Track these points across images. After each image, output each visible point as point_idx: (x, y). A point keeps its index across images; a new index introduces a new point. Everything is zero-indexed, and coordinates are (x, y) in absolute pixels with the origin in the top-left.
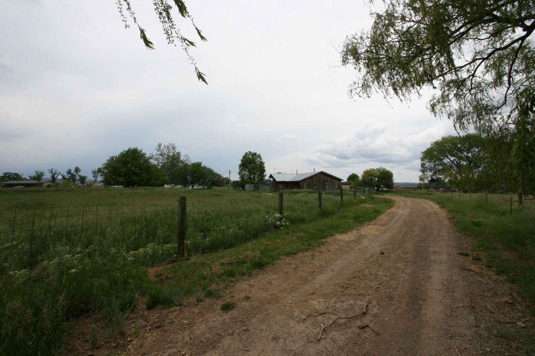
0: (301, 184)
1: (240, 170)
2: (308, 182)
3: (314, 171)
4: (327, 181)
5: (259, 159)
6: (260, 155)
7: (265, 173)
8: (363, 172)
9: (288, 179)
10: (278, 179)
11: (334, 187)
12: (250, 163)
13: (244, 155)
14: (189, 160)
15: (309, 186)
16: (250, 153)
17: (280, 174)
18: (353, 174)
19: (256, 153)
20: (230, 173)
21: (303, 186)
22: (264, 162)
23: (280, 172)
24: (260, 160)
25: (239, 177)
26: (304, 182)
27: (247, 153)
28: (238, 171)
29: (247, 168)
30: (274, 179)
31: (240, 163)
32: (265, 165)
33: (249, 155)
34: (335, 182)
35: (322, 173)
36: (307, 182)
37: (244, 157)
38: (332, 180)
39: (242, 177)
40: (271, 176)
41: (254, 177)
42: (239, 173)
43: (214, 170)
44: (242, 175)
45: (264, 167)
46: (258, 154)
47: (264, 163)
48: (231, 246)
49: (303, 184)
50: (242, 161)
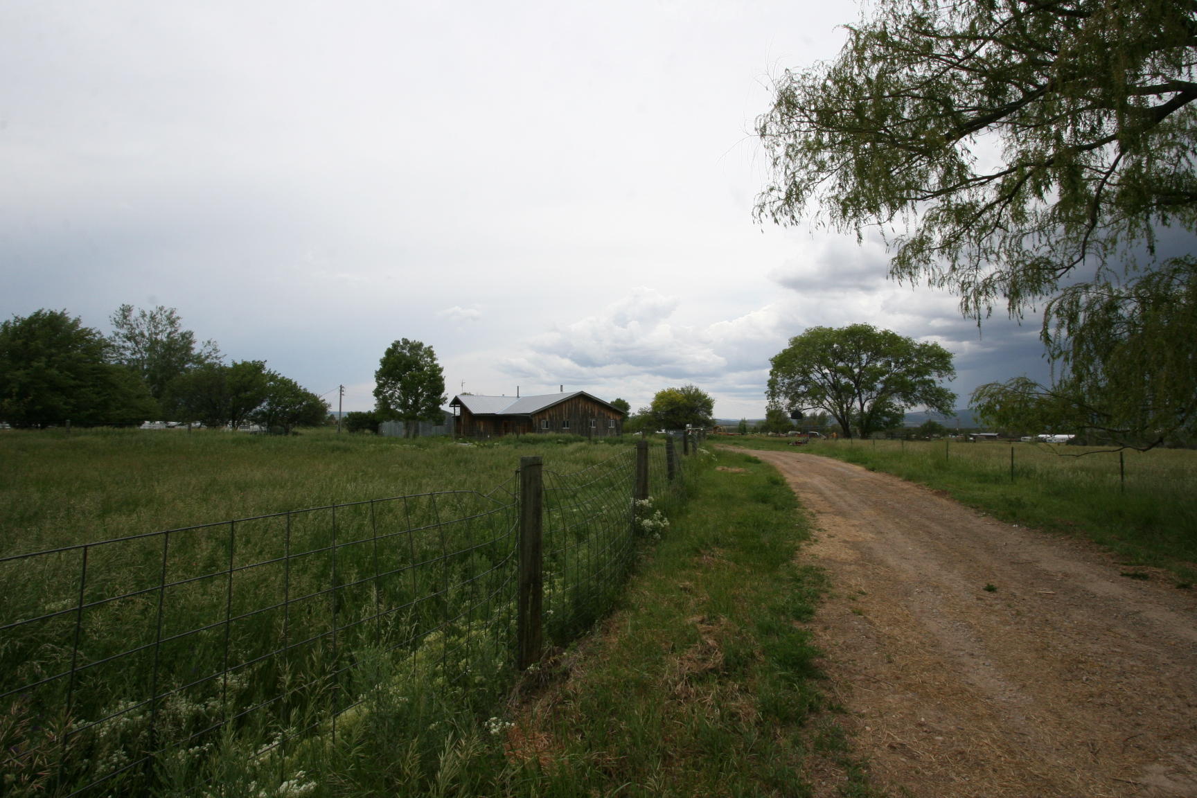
0: (535, 420)
1: (381, 386)
2: (550, 417)
3: (561, 390)
4: (593, 415)
5: (429, 360)
6: (432, 349)
7: (443, 395)
8: (654, 396)
9: (499, 410)
10: (475, 409)
11: (606, 427)
12: (408, 367)
13: (391, 347)
14: (219, 354)
15: (552, 426)
16: (406, 341)
17: (469, 397)
18: (619, 400)
19: (421, 344)
20: (341, 391)
21: (540, 425)
22: (440, 366)
23: (468, 392)
24: (432, 362)
25: (376, 402)
26: (541, 417)
27: (399, 342)
28: (374, 385)
29: (400, 379)
30: (464, 409)
31: (378, 367)
32: (443, 374)
33: (403, 348)
34: (609, 417)
35: (583, 397)
36: (547, 417)
37: (390, 353)
38: (602, 411)
39: (384, 403)
40: (456, 402)
41: (416, 402)
42: (377, 393)
43: (299, 385)
44: (385, 399)
45: (441, 379)
46: (426, 345)
47: (441, 370)
49: (540, 421)
50: (384, 362)
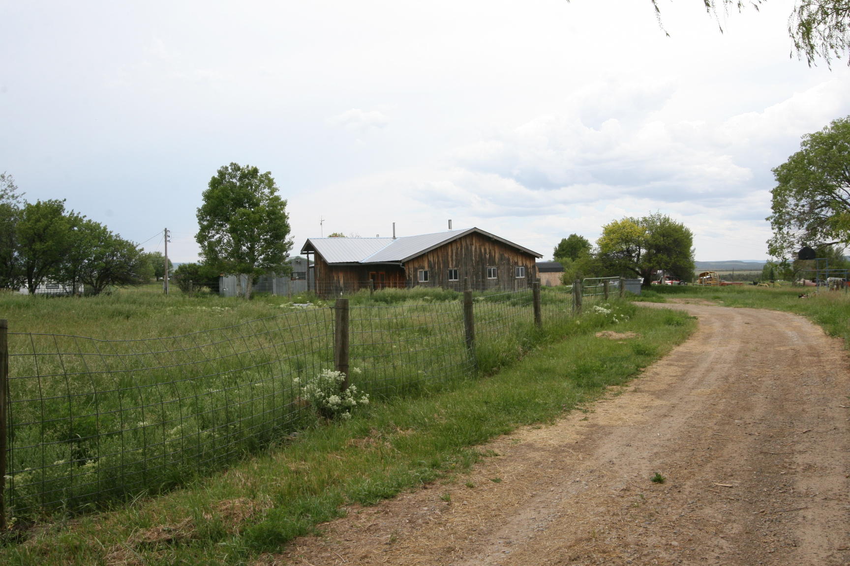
0: (409, 270)
1: (204, 229)
2: (430, 266)
3: (449, 228)
4: (492, 262)
5: (267, 191)
6: (271, 176)
7: (287, 238)
8: (602, 230)
9: (364, 257)
10: (331, 257)
11: (512, 278)
12: (239, 203)
13: (216, 175)
14: (17, 192)
15: (433, 277)
16: (236, 168)
17: (340, 239)
18: (573, 237)
19: (255, 171)
20: (166, 236)
21: (415, 276)
22: (283, 199)
23: (338, 233)
24: (272, 193)
25: (200, 250)
26: (416, 265)
27: (226, 168)
28: (197, 229)
29: (227, 220)
30: (318, 256)
31: (201, 203)
32: (287, 210)
33: (233, 176)
34: (517, 264)
35: (476, 235)
36: (426, 265)
37: (215, 183)
38: (506, 255)
39: (210, 251)
40: (309, 247)
41: (252, 249)
42: (201, 238)
43: (108, 230)
44: (210, 243)
45: (284, 217)
46: (262, 172)
47: (283, 204)
48: (175, 483)
49: (415, 270)
50: (208, 196)
